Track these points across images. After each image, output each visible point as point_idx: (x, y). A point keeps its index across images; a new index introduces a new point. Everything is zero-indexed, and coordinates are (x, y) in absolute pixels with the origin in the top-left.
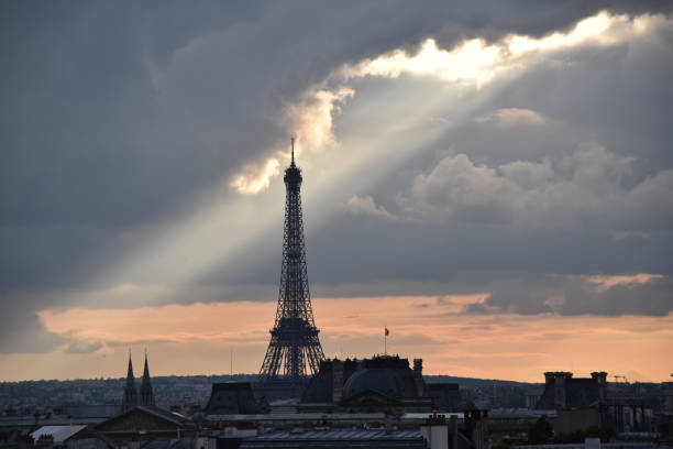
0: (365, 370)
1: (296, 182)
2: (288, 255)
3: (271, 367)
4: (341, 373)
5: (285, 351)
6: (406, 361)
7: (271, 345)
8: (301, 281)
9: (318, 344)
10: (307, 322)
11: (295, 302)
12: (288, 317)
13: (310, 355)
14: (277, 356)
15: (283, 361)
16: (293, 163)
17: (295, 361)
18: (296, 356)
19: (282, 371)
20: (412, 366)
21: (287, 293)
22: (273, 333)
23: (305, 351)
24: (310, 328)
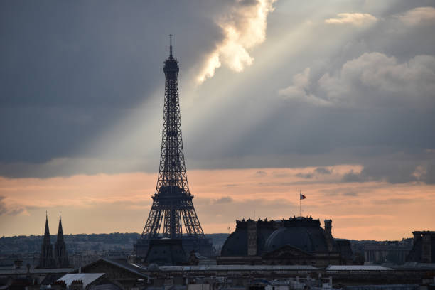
0: (285, 229)
1: (174, 72)
2: (168, 133)
3: (153, 227)
4: (255, 231)
5: (164, 213)
6: (318, 222)
7: (153, 208)
8: (178, 155)
9: (193, 208)
10: (183, 189)
11: (173, 172)
12: (168, 184)
13: (185, 217)
14: (158, 218)
15: (163, 222)
16: (171, 55)
17: (173, 222)
18: (174, 217)
19: (161, 231)
20: (323, 225)
21: (166, 164)
22: (155, 198)
23: (182, 213)
24: (185, 194)
